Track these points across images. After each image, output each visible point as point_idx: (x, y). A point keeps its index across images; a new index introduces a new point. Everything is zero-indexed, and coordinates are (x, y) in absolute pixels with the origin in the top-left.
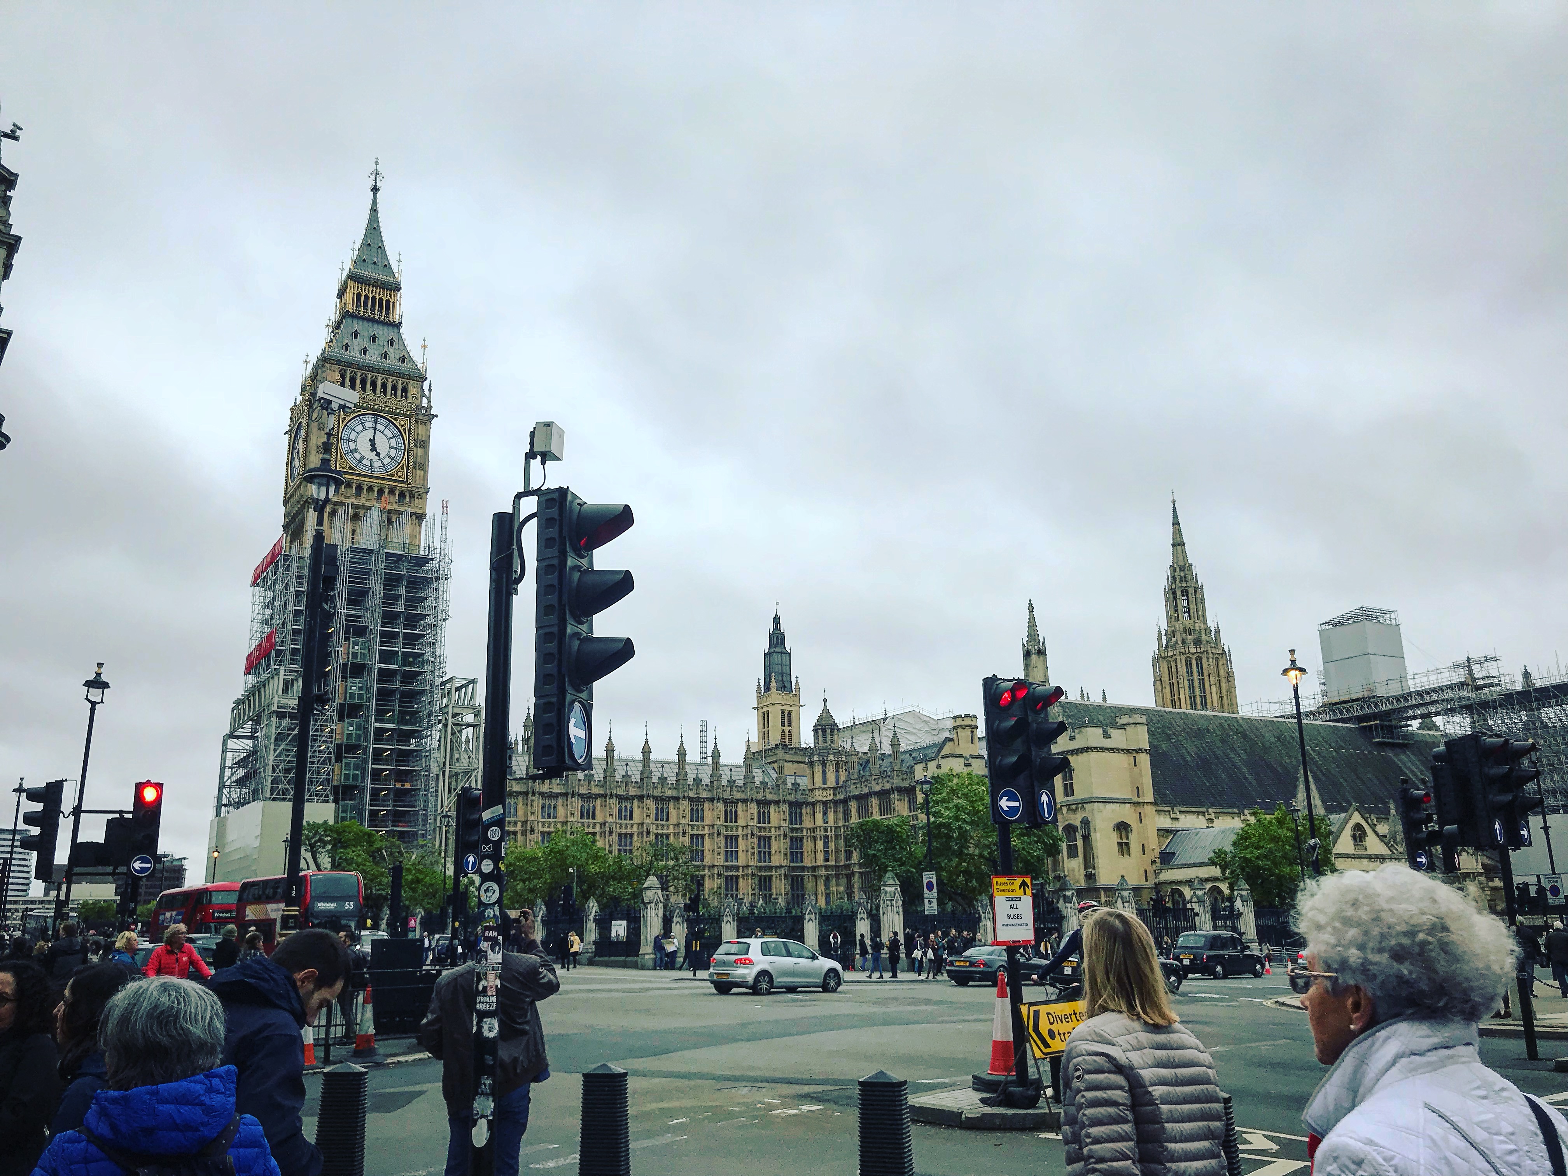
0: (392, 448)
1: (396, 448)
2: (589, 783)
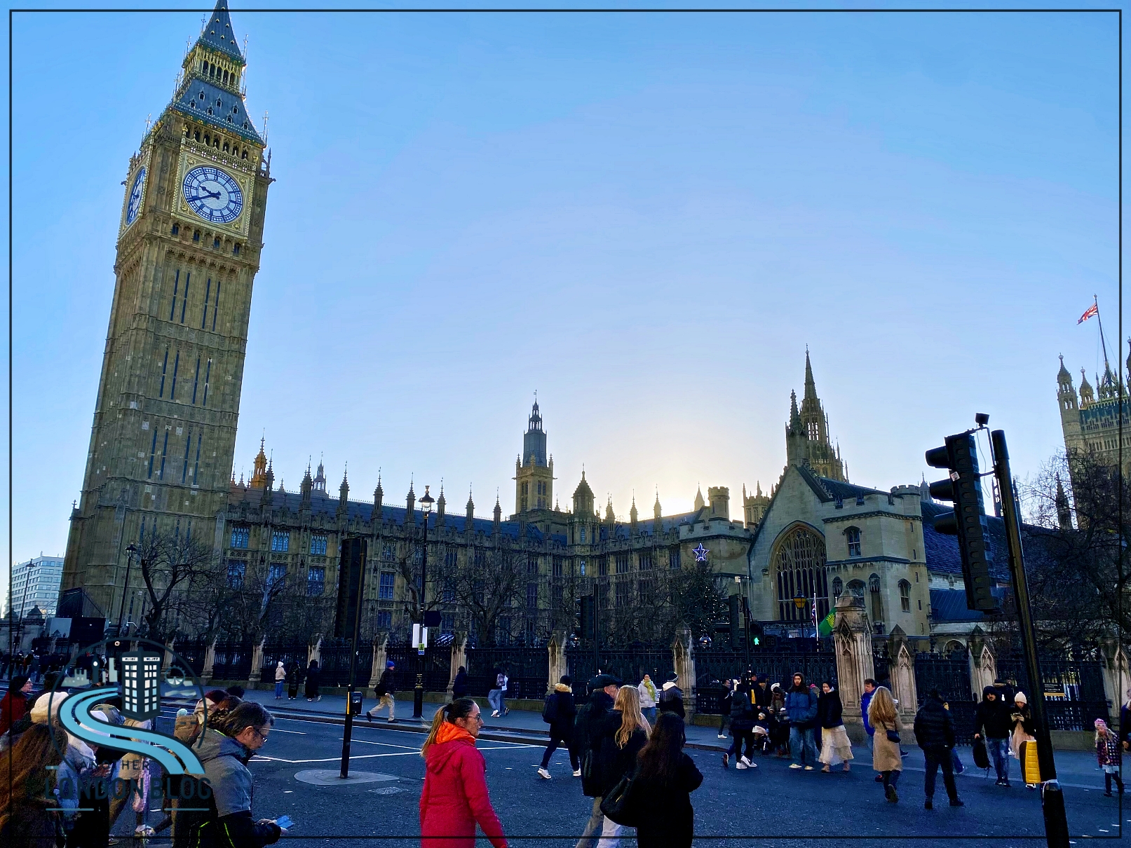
0: (232, 201)
1: (235, 202)
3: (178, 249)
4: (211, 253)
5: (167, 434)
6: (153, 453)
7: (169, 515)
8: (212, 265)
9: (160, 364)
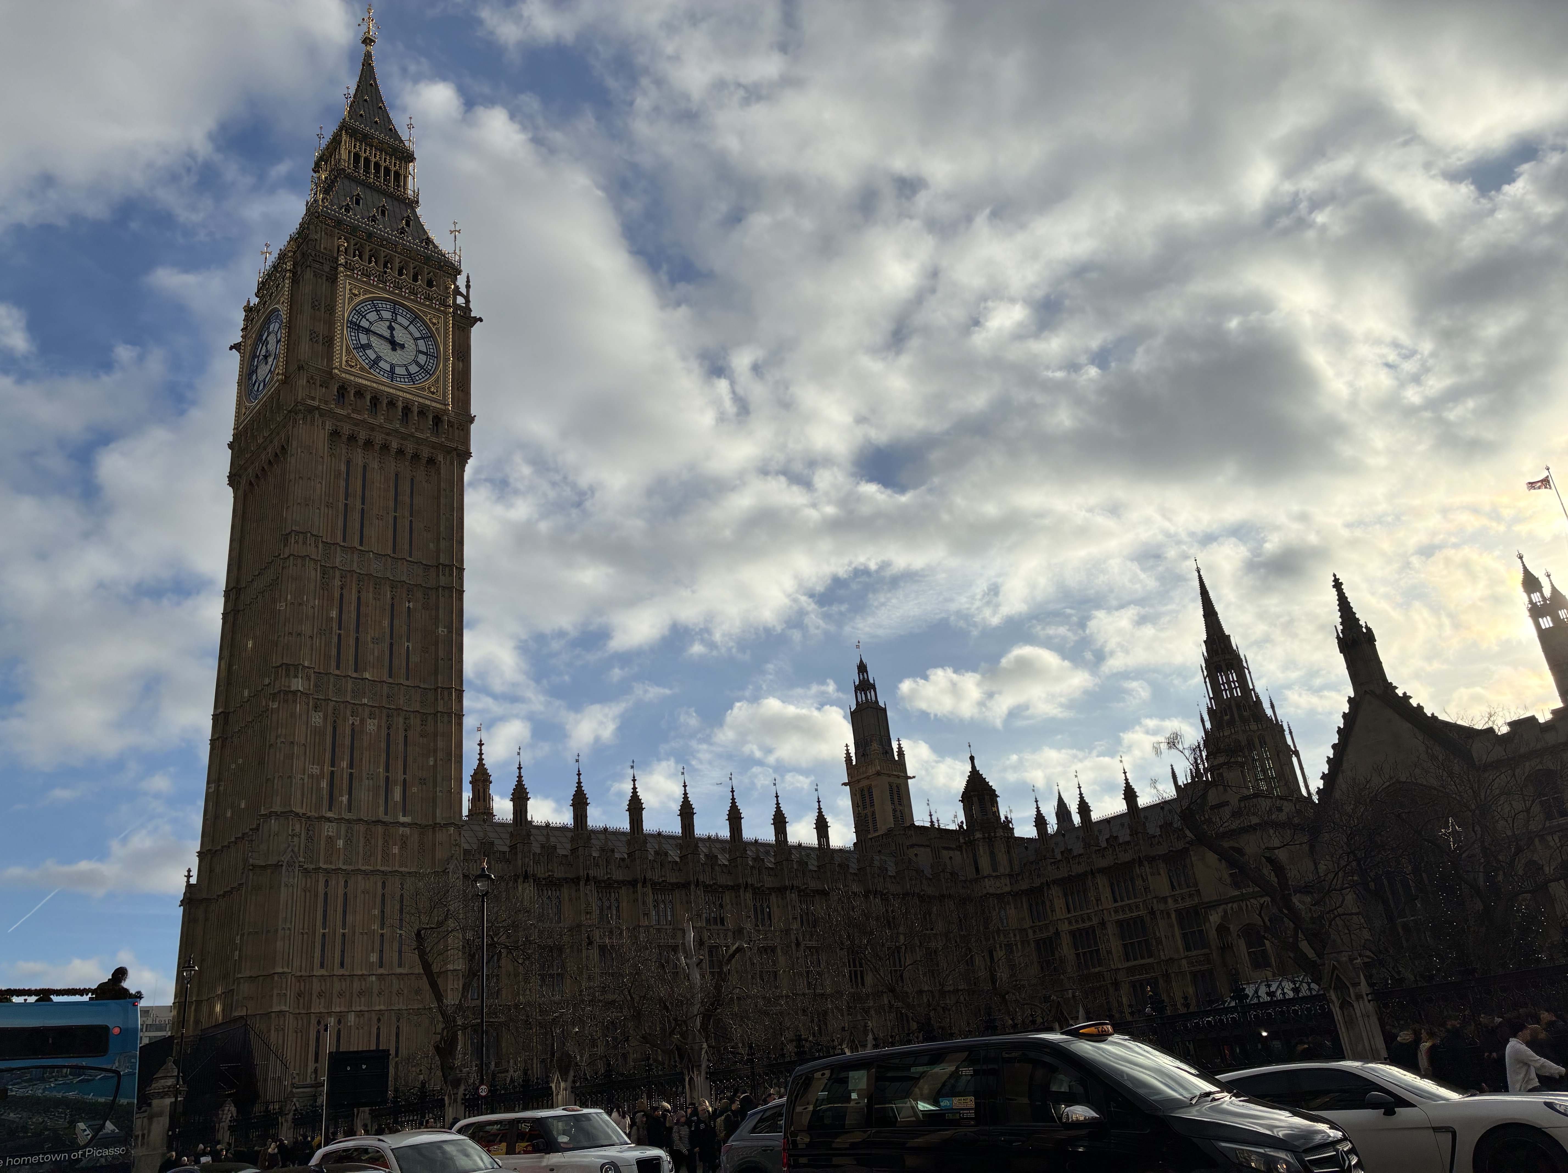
0: (421, 352)
1: (425, 354)
3: (346, 429)
4: (396, 431)
5: (353, 730)
6: (333, 765)
7: (365, 873)
8: (401, 452)
9: (334, 614)
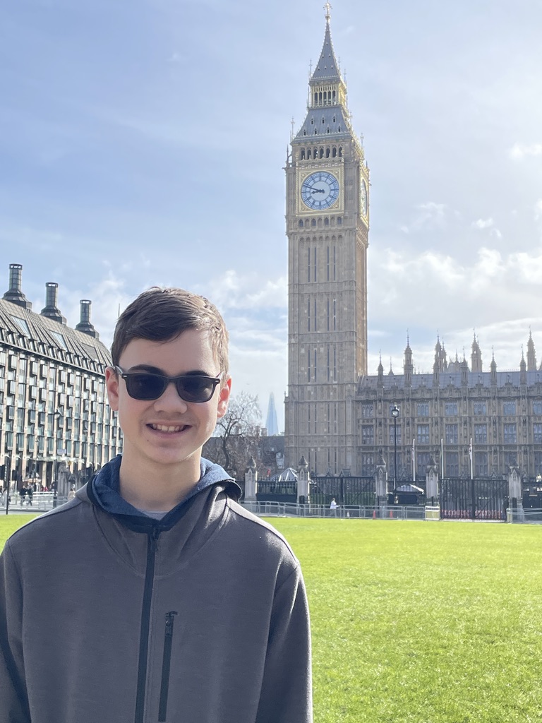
0: (332, 190)
1: (334, 190)
2: (480, 390)
3: (305, 236)
5: (315, 353)
6: (309, 366)
7: (322, 402)
8: (327, 237)
9: (306, 311)
